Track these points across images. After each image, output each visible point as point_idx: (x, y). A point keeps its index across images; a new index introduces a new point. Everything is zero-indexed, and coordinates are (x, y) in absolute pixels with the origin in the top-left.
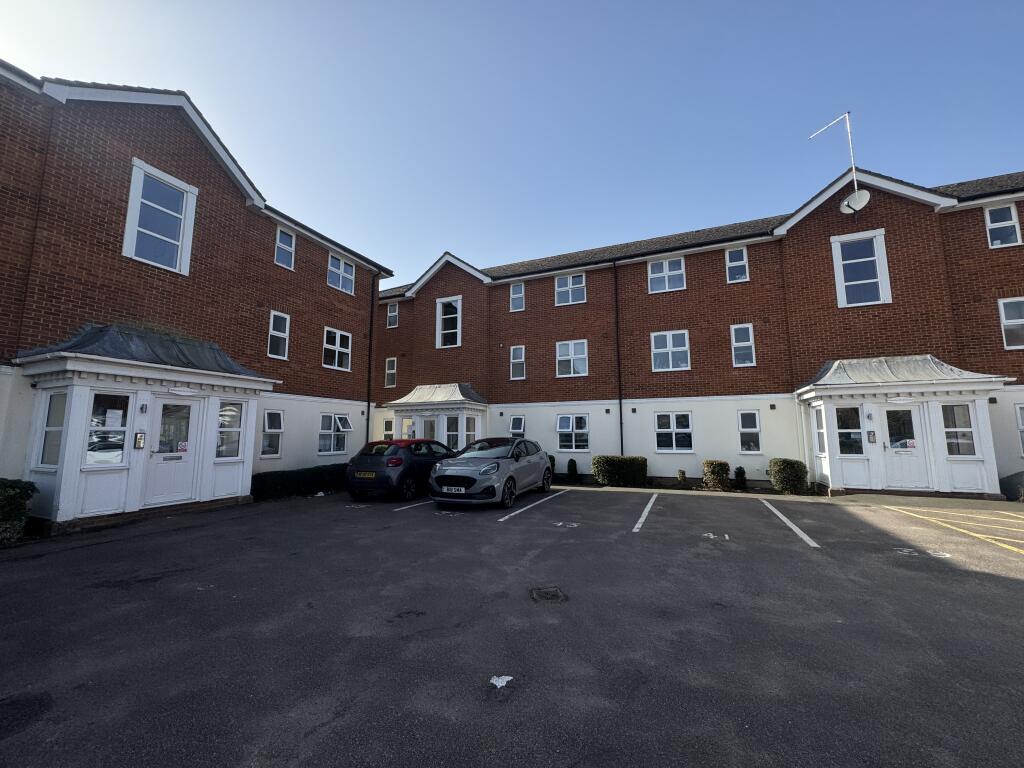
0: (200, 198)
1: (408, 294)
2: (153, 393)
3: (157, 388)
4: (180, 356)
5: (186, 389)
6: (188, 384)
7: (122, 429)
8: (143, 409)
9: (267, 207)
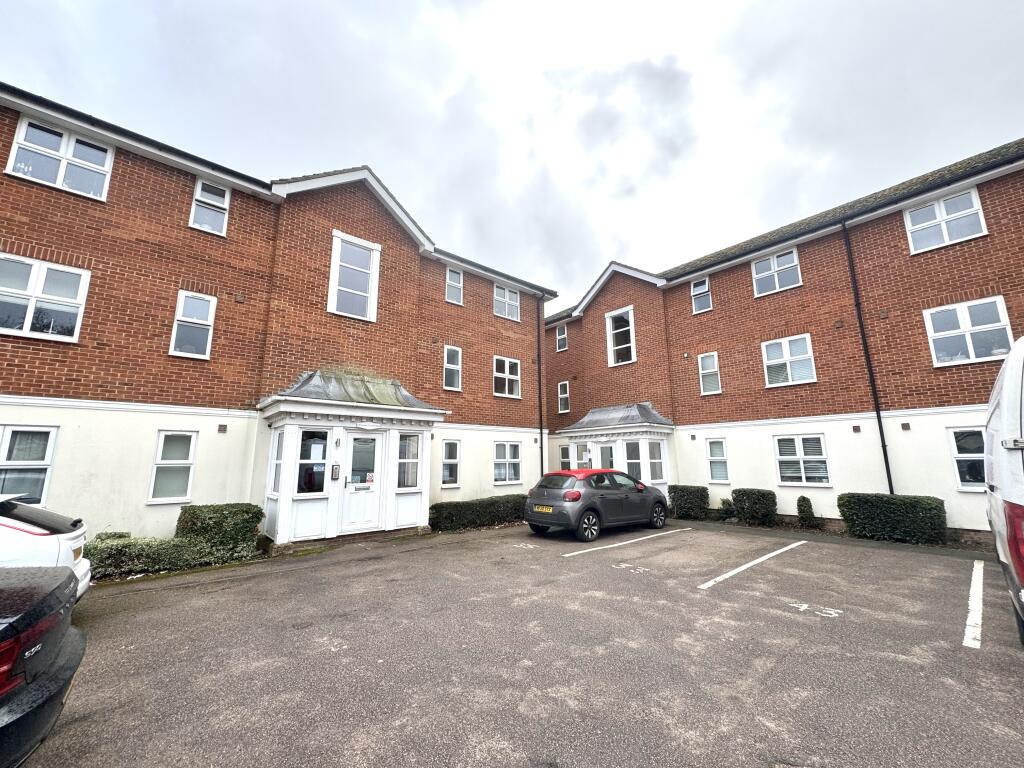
0: (383, 253)
1: (575, 314)
2: (346, 429)
3: (348, 424)
4: (368, 395)
5: (371, 423)
6: (371, 419)
7: (323, 461)
8: (337, 443)
9: (436, 250)
